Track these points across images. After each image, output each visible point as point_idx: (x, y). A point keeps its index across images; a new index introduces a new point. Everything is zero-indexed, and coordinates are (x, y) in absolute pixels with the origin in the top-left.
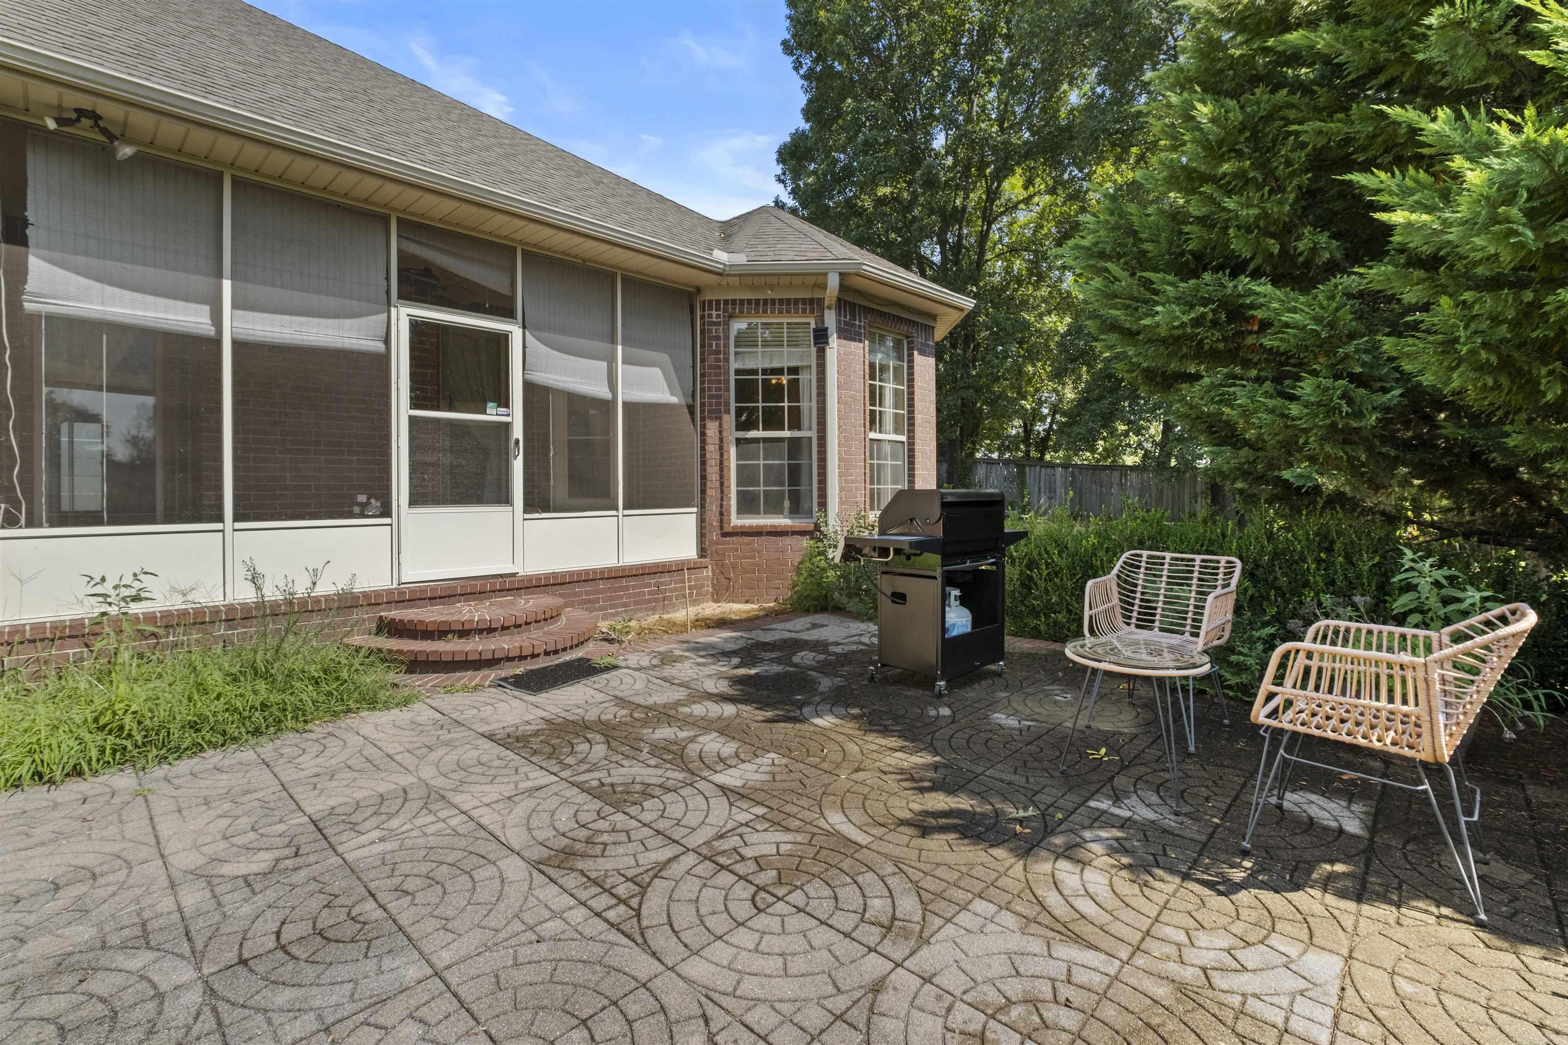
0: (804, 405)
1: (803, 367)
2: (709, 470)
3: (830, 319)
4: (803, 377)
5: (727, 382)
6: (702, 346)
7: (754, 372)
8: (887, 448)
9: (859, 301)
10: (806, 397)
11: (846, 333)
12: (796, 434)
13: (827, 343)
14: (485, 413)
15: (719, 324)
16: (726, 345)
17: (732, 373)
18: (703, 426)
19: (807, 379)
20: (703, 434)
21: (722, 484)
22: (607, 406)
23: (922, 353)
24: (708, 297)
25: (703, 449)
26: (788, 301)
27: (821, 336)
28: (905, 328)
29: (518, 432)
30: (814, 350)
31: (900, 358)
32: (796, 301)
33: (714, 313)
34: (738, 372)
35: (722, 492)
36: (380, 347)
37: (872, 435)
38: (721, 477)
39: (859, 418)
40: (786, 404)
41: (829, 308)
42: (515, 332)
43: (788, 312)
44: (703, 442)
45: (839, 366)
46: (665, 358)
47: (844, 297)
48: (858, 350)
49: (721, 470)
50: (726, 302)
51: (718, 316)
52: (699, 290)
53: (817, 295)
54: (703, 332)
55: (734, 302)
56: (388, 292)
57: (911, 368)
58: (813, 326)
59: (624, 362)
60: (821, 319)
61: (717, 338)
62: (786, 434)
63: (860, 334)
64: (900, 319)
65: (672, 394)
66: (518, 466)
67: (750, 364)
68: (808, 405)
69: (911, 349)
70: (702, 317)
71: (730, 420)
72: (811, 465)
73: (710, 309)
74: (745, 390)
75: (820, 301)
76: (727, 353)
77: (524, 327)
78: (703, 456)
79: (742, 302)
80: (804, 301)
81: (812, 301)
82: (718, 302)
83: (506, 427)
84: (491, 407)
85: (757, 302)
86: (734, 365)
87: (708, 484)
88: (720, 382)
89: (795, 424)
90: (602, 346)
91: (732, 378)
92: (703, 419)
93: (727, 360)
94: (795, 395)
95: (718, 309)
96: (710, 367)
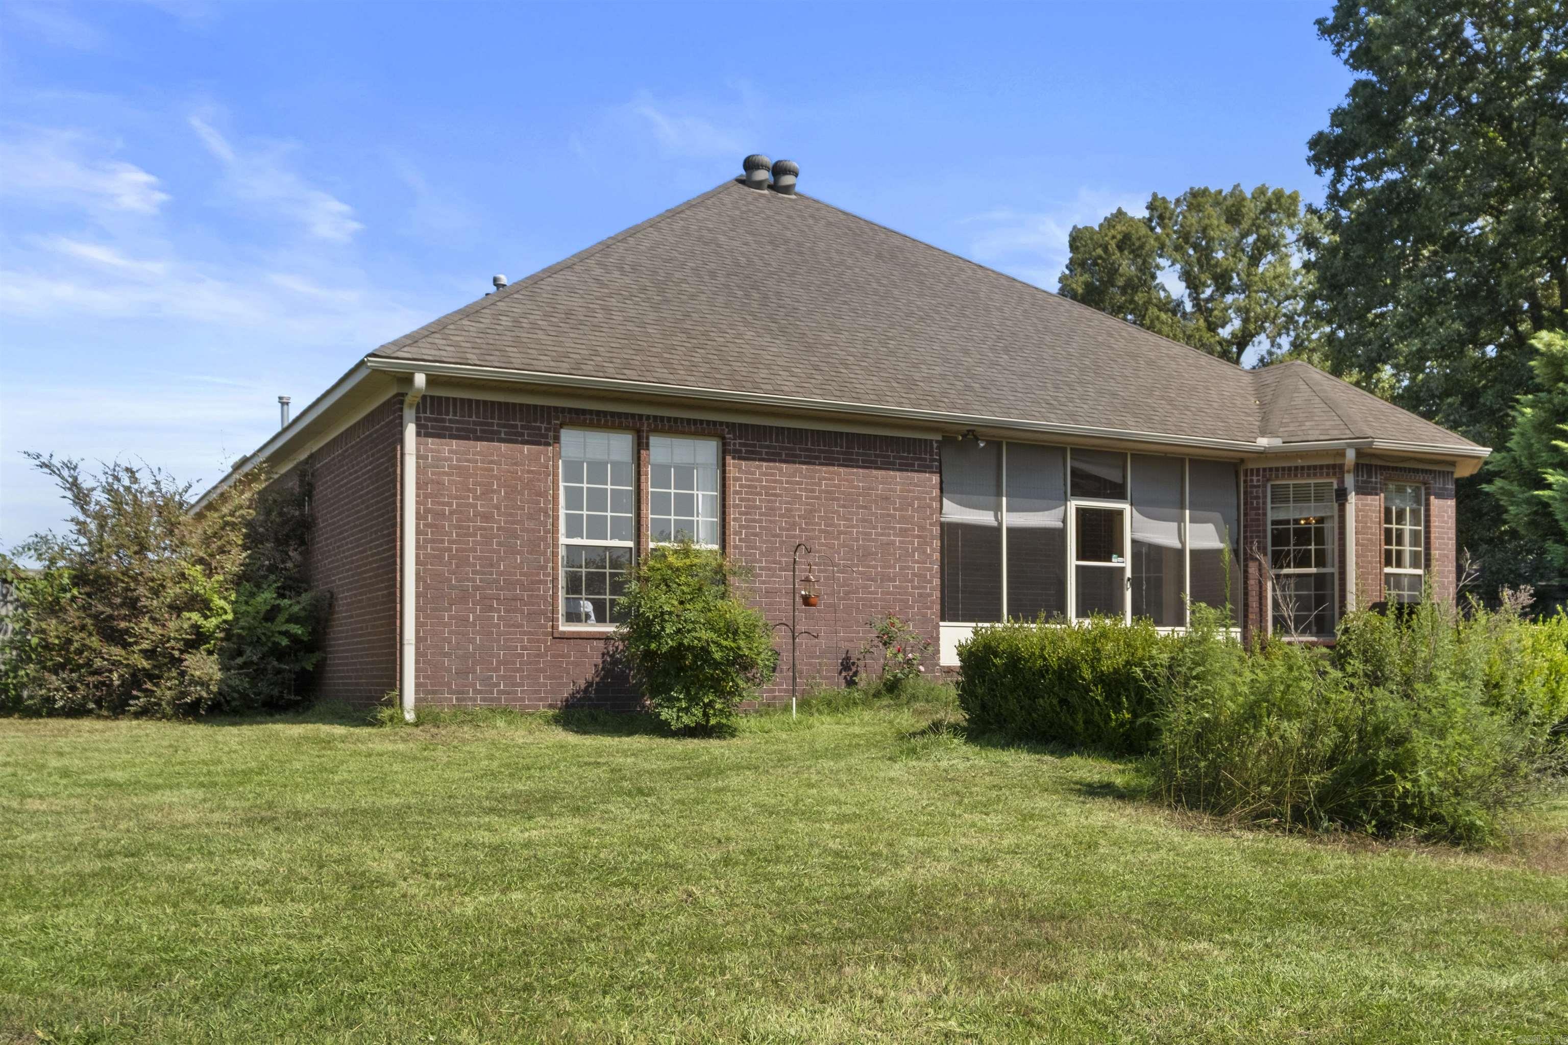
0: (1328, 547)
1: (1327, 517)
2: (1250, 599)
3: (1349, 481)
4: (1327, 525)
5: (1265, 531)
6: (1245, 504)
7: (1287, 522)
8: (1406, 581)
9: (1375, 462)
10: (1330, 541)
11: (1362, 490)
12: (1322, 570)
13: (1346, 500)
14: (1110, 561)
15: (1258, 486)
16: (1265, 503)
17: (1269, 523)
18: (1246, 566)
19: (1330, 527)
20: (1246, 572)
21: (1261, 610)
22: (1180, 553)
23: (1439, 496)
24: (1251, 466)
25: (1245, 583)
26: (1315, 467)
27: (1341, 495)
28: (1421, 477)
29: (1128, 574)
30: (1336, 505)
31: (1418, 502)
32: (1321, 467)
33: (1255, 478)
34: (1274, 523)
35: (1261, 616)
36: (1060, 525)
37: (1388, 570)
38: (1261, 604)
39: (1375, 556)
40: (1313, 547)
41: (1349, 472)
42: (1126, 507)
43: (1315, 475)
44: (1246, 578)
45: (1357, 516)
46: (1217, 516)
47: (1361, 461)
48: (1376, 502)
49: (1260, 599)
50: (1264, 470)
51: (1258, 481)
52: (1242, 461)
53: (1338, 462)
54: (1245, 493)
55: (1271, 469)
56: (1066, 493)
57: (1427, 510)
58: (1335, 486)
59: (1191, 522)
60: (1342, 481)
61: (1257, 498)
62: (1313, 570)
63: (1376, 489)
64: (1416, 471)
65: (1222, 542)
66: (1128, 595)
67: (1282, 516)
68: (1331, 546)
69: (1428, 495)
70: (1245, 481)
71: (1266, 561)
72: (1333, 595)
73: (1252, 475)
74: (1280, 538)
75: (1341, 466)
76: (1265, 509)
77: (1132, 505)
78: (1246, 588)
79: (1277, 469)
80: (1328, 466)
81: (1334, 466)
82: (1258, 470)
83: (1122, 570)
84: (1115, 558)
85: (1290, 469)
86: (1270, 516)
87: (1250, 610)
88: (1259, 531)
89: (1321, 562)
90: (1175, 511)
91: (1269, 527)
92: (1246, 560)
93: (1265, 514)
94: (1320, 540)
95: (1258, 475)
96: (1252, 520)
